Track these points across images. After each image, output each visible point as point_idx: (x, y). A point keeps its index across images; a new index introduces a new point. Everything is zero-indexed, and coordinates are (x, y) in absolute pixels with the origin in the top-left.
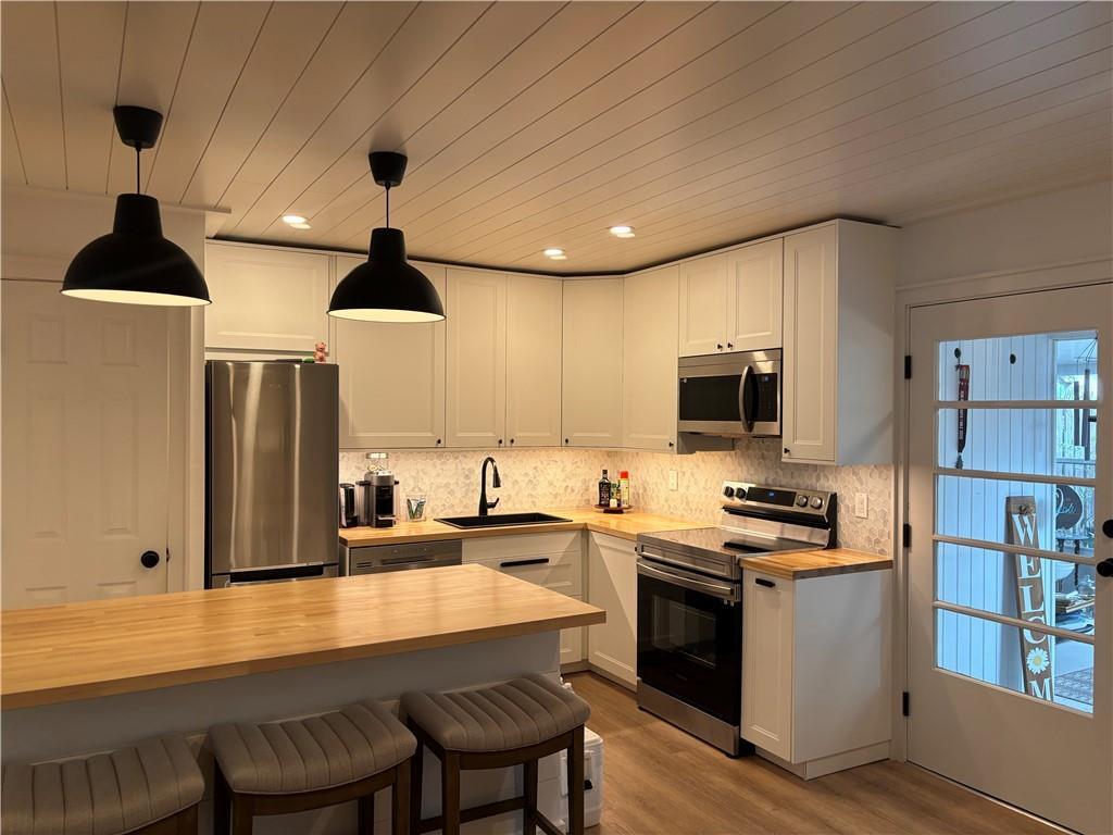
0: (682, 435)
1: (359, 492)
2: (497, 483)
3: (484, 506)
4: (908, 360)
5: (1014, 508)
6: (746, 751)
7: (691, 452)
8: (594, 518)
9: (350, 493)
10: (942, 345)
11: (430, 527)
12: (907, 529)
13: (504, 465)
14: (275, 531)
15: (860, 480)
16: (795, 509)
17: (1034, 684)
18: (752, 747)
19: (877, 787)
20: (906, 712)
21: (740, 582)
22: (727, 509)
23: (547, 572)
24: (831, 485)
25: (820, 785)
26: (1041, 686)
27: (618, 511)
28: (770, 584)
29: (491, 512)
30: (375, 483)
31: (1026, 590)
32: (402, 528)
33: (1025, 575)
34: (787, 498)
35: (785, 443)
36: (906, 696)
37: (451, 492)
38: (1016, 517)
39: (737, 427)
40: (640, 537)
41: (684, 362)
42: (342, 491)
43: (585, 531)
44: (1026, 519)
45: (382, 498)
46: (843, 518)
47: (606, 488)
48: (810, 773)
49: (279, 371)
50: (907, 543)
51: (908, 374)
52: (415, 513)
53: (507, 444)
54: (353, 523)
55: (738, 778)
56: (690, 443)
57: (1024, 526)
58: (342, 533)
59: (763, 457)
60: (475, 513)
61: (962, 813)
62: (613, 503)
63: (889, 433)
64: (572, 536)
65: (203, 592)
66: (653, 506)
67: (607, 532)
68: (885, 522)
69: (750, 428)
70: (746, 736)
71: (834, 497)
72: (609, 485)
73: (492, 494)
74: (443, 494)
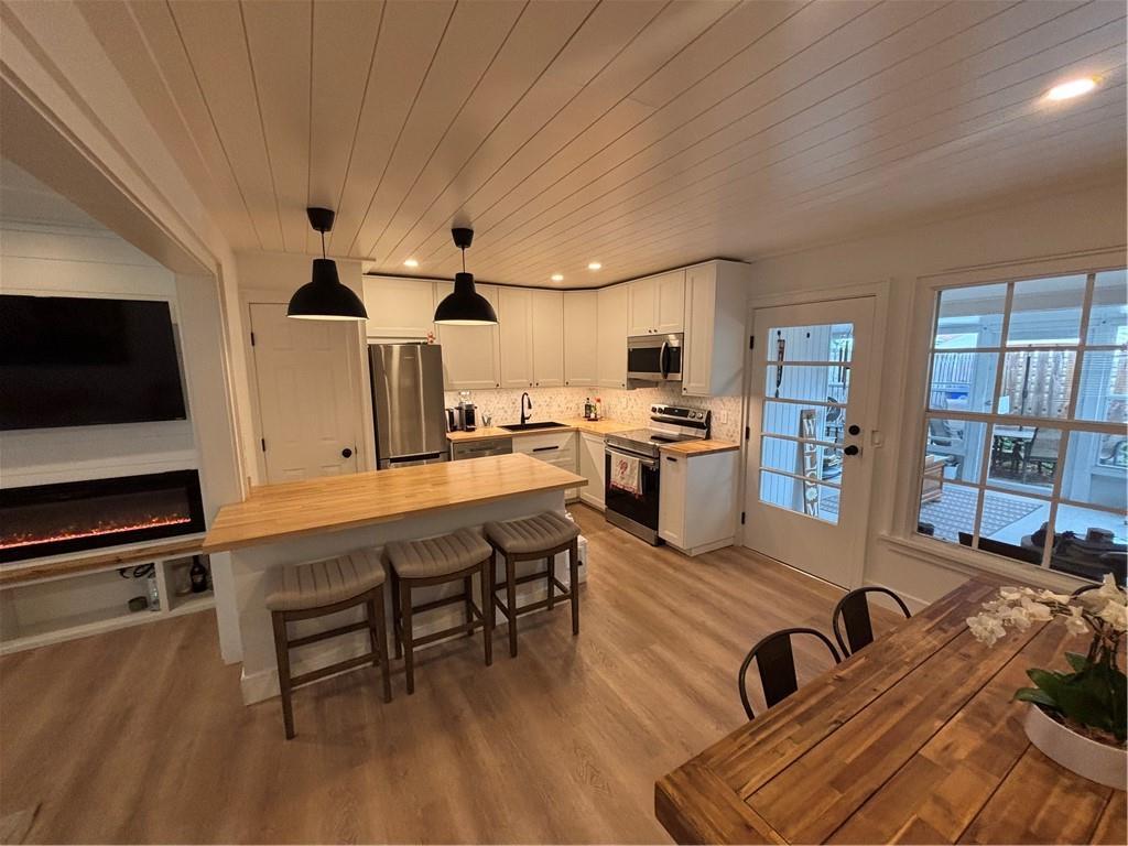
0: (629, 379)
1: (456, 413)
2: (530, 407)
3: (523, 418)
4: (752, 338)
5: (804, 416)
6: (660, 543)
7: (634, 389)
8: (583, 424)
9: (451, 414)
10: (771, 330)
11: (495, 431)
12: (748, 429)
13: (533, 396)
14: (412, 435)
15: (724, 404)
16: (689, 419)
17: (809, 505)
18: (664, 541)
19: (727, 560)
20: (743, 522)
21: (659, 458)
22: (652, 418)
23: (558, 453)
24: (708, 406)
25: (699, 559)
26: (812, 506)
27: (595, 420)
28: (674, 460)
29: (527, 422)
30: (464, 408)
31: (808, 458)
32: (480, 432)
33: (808, 450)
34: (684, 413)
35: (684, 385)
36: (743, 514)
37: (506, 412)
38: (805, 421)
39: (659, 376)
40: (606, 435)
41: (631, 340)
42: (447, 413)
43: (577, 431)
44: (810, 421)
45: (468, 417)
46: (714, 423)
47: (588, 407)
48: (694, 553)
49: (409, 349)
50: (747, 437)
51: (752, 347)
52: (486, 424)
53: (534, 385)
54: (454, 429)
55: (656, 556)
56: (633, 384)
57: (809, 425)
58: (449, 435)
59: (673, 391)
60: (519, 423)
61: (769, 572)
62: (593, 416)
63: (741, 378)
64: (571, 434)
65: (376, 471)
66: (614, 416)
67: (589, 432)
68: (736, 426)
69: (666, 376)
70: (660, 536)
71: (709, 412)
72: (590, 406)
73: (527, 413)
74: (501, 413)
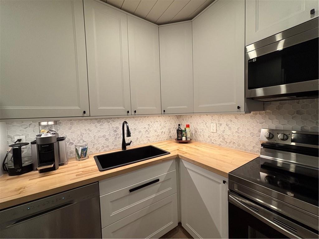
2: (129, 135)
3: (124, 145)
27: (186, 142)
29: (128, 148)
37: (107, 139)
43: (177, 159)
47: (180, 132)
62: (184, 139)
64: (170, 163)
66: (201, 139)
72: (182, 131)
73: (127, 140)
74: (102, 141)
